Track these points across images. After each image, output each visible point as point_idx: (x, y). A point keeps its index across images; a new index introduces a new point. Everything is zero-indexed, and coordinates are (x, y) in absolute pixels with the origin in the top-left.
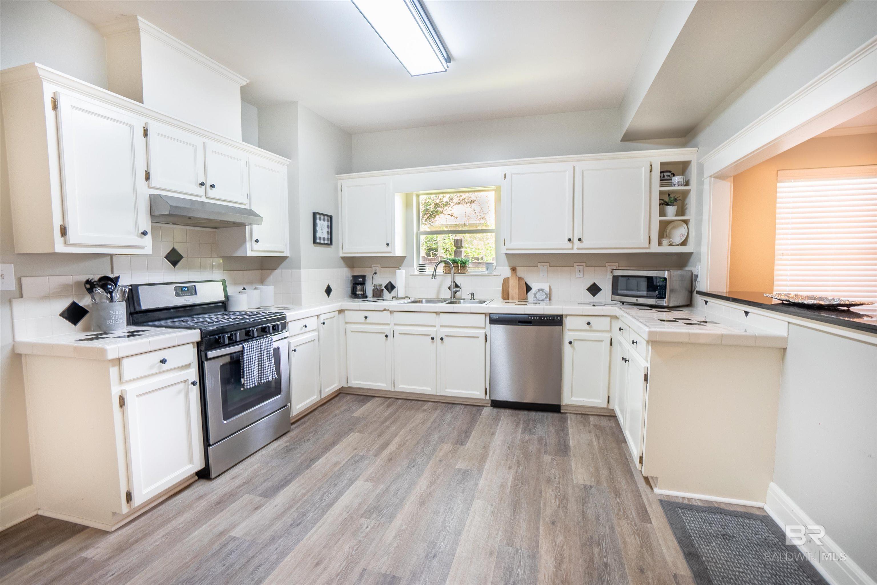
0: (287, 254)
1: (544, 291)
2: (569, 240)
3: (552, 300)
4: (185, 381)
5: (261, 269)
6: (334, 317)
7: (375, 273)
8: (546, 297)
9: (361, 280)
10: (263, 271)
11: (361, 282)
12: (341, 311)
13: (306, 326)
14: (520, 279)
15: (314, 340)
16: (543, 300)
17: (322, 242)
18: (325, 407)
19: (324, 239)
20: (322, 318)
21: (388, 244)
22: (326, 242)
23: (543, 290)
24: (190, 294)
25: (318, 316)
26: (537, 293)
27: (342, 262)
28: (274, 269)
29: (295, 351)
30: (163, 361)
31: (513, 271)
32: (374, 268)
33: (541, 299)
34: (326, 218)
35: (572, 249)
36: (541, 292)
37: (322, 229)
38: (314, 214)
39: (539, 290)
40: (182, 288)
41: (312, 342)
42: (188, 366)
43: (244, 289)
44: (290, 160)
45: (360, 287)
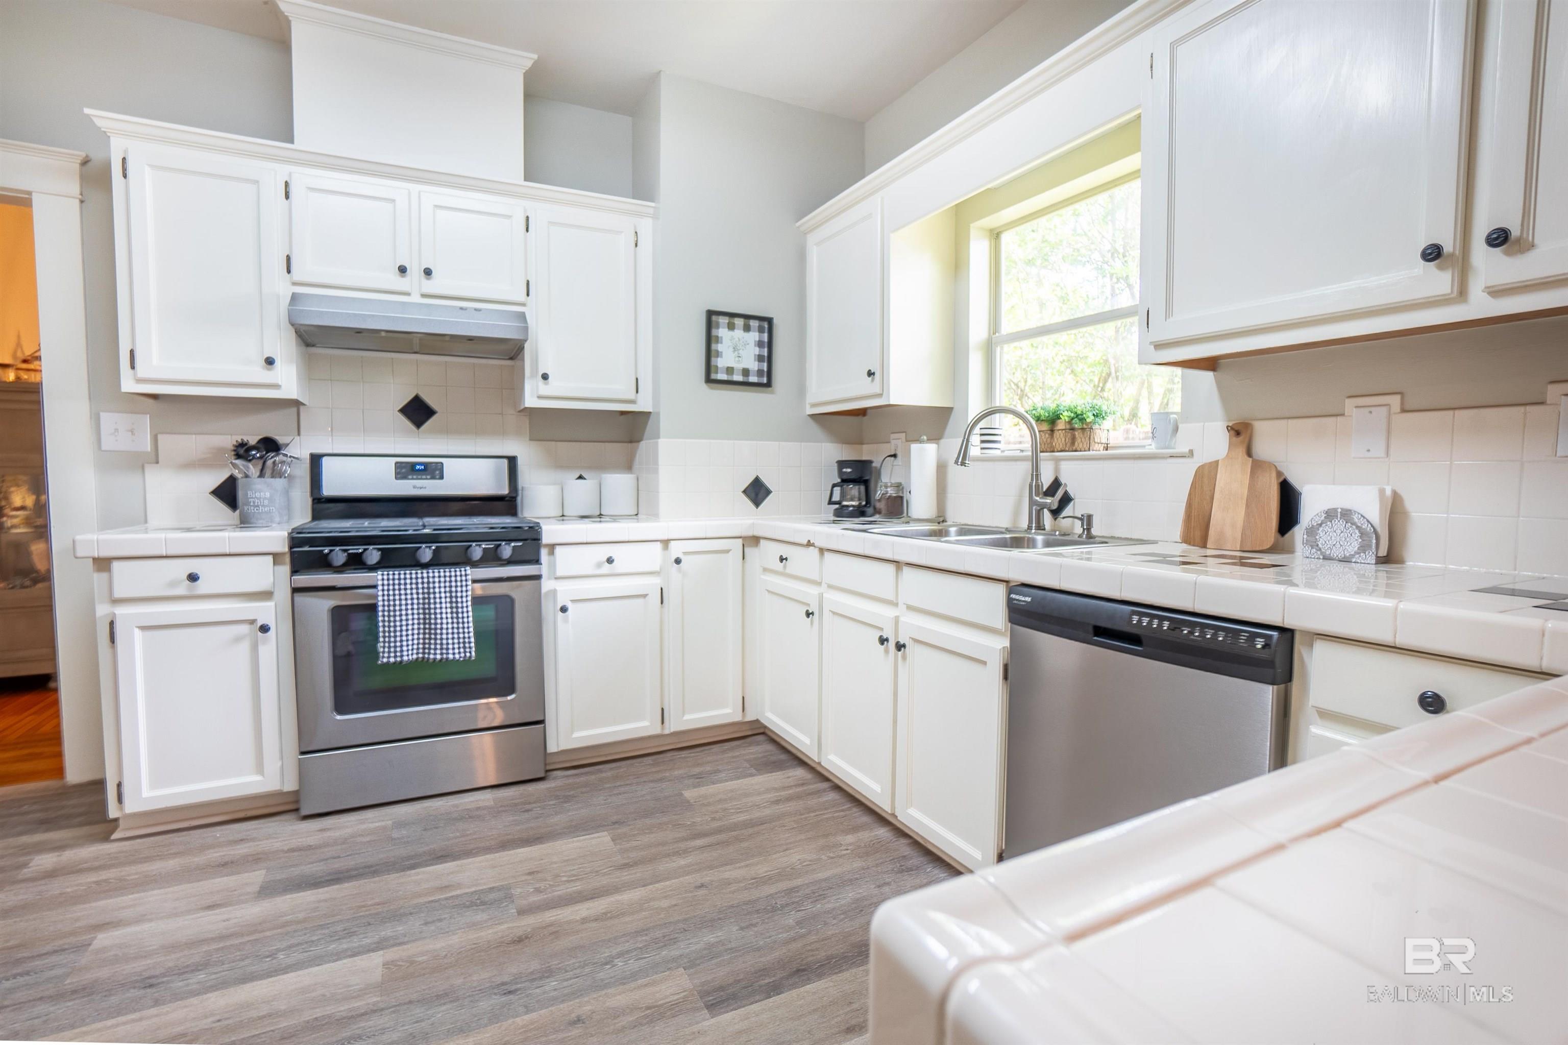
0: (643, 404)
1: (1355, 518)
2: (1433, 254)
3: (1409, 563)
4: (252, 622)
5: (631, 442)
6: (728, 551)
7: (895, 456)
8: (1363, 548)
9: (849, 470)
10: (634, 444)
11: (853, 477)
12: (754, 540)
13: (610, 561)
14: (1258, 466)
15: (645, 596)
16: (1346, 560)
17: (738, 378)
18: (684, 754)
19: (746, 372)
20: (676, 549)
21: (870, 374)
22: (753, 379)
23: (1346, 515)
24: (428, 477)
25: (666, 543)
26: (1320, 525)
27: (814, 427)
28: (639, 441)
29: (564, 609)
30: (193, 578)
31: (1234, 439)
32: (893, 442)
33: (1337, 553)
34: (754, 324)
35: (1462, 293)
36: (1339, 524)
37: (735, 349)
38: (710, 314)
39: (1330, 515)
40: (413, 465)
41: (641, 600)
42: (267, 595)
43: (581, 477)
44: (652, 204)
45: (854, 490)
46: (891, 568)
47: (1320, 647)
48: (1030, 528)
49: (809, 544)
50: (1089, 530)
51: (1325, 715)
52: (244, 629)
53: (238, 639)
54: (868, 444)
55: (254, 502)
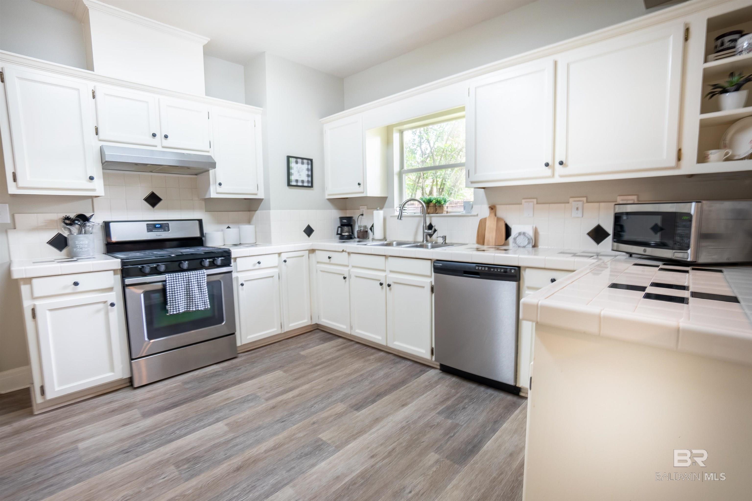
0: (260, 196)
1: (526, 235)
2: (547, 165)
3: (540, 247)
4: (105, 302)
5: (249, 211)
6: (303, 256)
7: (362, 215)
8: (529, 243)
9: (345, 221)
10: (251, 212)
11: (346, 223)
12: (312, 251)
13: (259, 263)
14: (499, 219)
15: (273, 277)
16: (524, 247)
17: (300, 184)
18: (290, 340)
19: (303, 182)
20: (284, 256)
21: (359, 184)
22: (306, 184)
23: (524, 234)
24: (163, 230)
25: (280, 254)
26: (517, 237)
27: (329, 204)
28: (256, 211)
29: (242, 285)
30: (76, 284)
31: (491, 211)
32: (361, 210)
33: (522, 245)
34: (305, 161)
35: (553, 175)
36: (522, 237)
37: (299, 172)
38: (289, 157)
39: (520, 234)
40: (155, 225)
41: (271, 279)
42: (111, 289)
43: (229, 227)
44: (262, 109)
45: (346, 228)
46: (383, 258)
47: (528, 270)
48: (423, 241)
49: (343, 251)
50: (445, 240)
51: (529, 288)
52: (101, 306)
53: (98, 311)
54: (348, 210)
55: (80, 246)
